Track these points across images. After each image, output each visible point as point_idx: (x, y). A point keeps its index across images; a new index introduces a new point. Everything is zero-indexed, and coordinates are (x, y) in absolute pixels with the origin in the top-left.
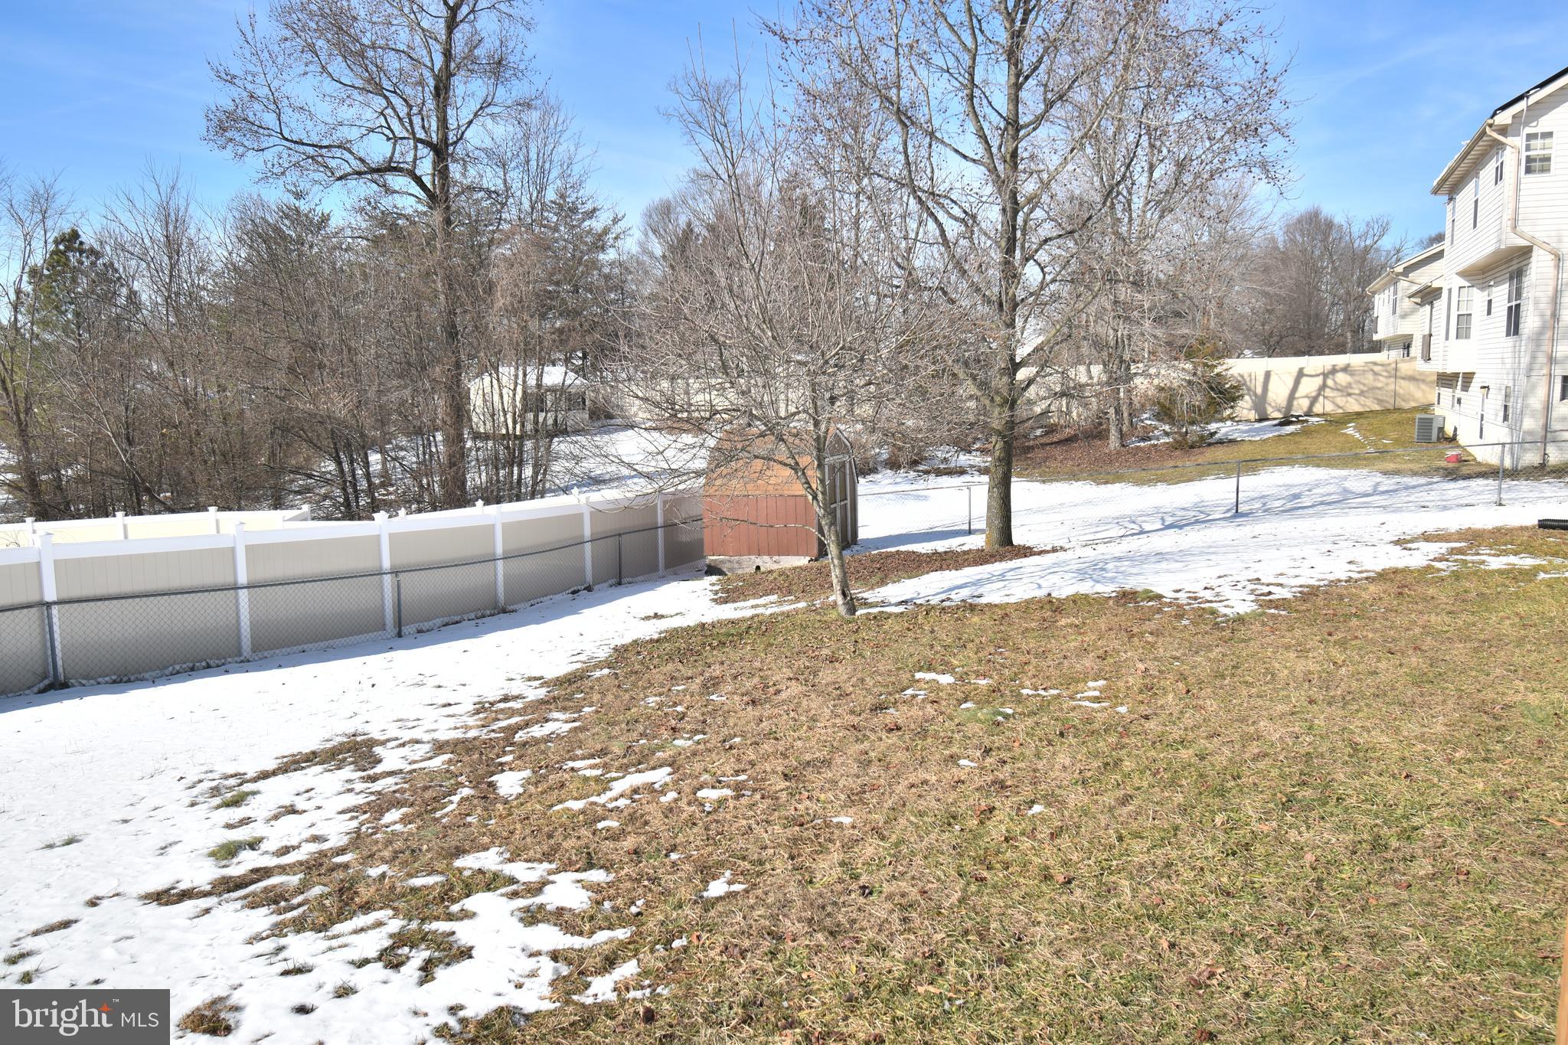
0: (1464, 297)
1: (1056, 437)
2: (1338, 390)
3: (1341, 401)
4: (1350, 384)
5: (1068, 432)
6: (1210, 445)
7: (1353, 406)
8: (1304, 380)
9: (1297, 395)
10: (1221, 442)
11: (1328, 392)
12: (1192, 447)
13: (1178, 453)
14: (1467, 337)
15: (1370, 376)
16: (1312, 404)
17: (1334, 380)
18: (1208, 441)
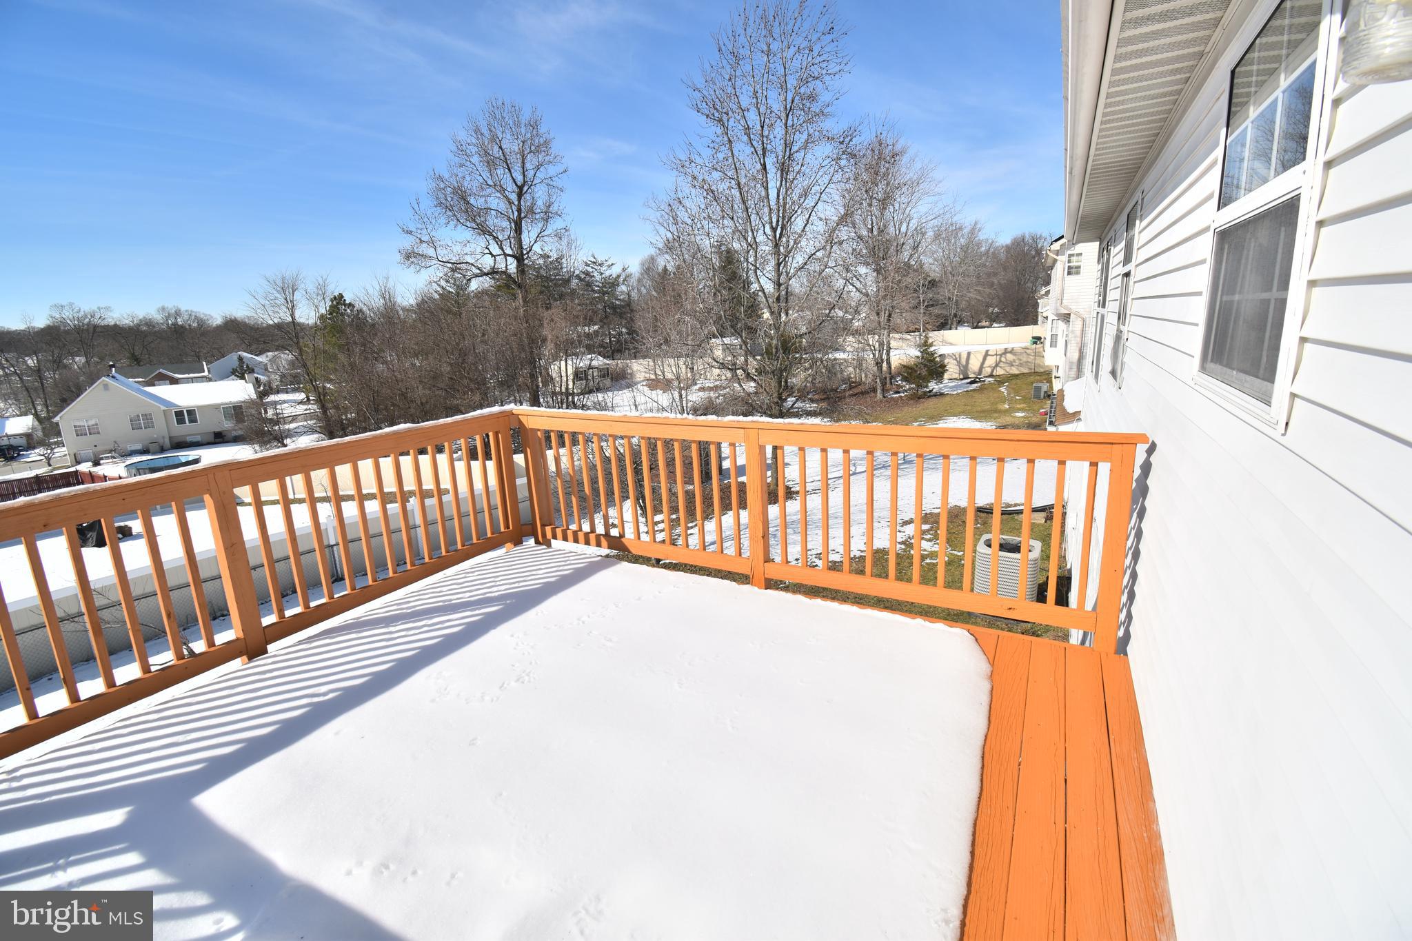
0: (1054, 325)
1: (856, 391)
2: (1007, 363)
3: (1008, 369)
4: (1014, 360)
5: (861, 388)
6: (929, 397)
7: (1015, 371)
8: (989, 358)
9: (984, 366)
10: (935, 395)
11: (1001, 365)
12: (919, 398)
13: (911, 402)
14: (1056, 347)
15: (1025, 355)
16: (993, 371)
17: (1005, 358)
18: (930, 395)
